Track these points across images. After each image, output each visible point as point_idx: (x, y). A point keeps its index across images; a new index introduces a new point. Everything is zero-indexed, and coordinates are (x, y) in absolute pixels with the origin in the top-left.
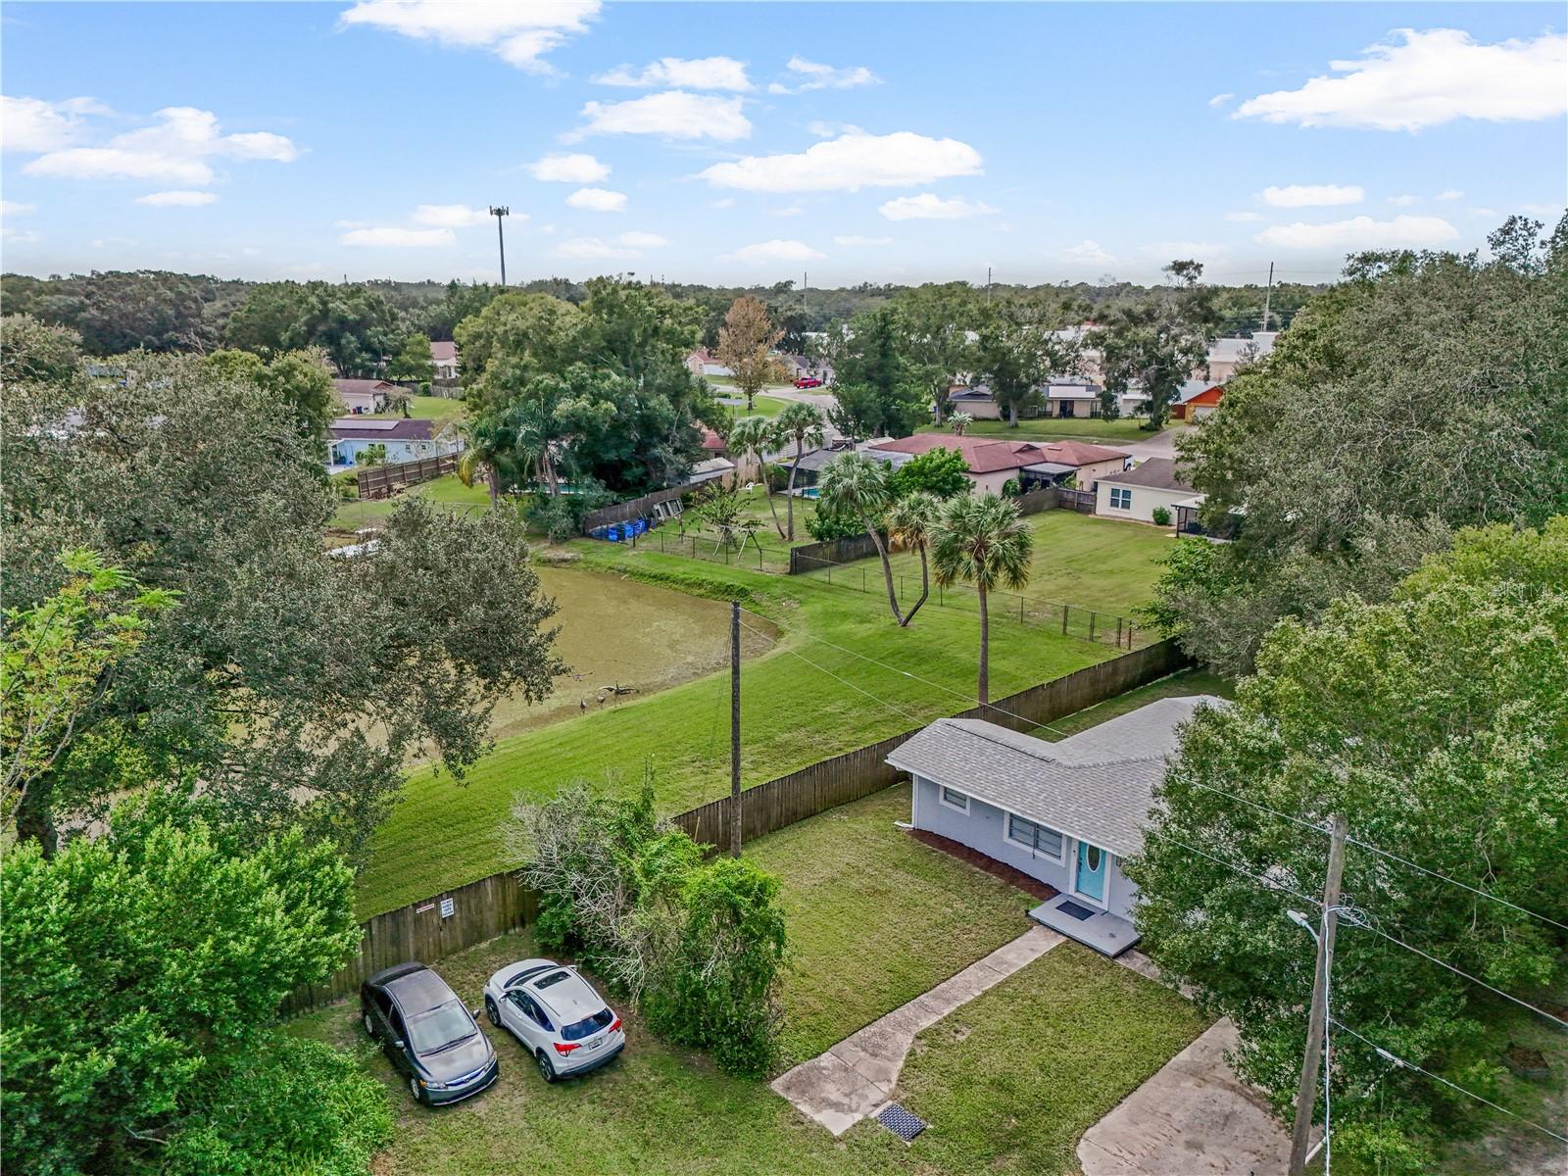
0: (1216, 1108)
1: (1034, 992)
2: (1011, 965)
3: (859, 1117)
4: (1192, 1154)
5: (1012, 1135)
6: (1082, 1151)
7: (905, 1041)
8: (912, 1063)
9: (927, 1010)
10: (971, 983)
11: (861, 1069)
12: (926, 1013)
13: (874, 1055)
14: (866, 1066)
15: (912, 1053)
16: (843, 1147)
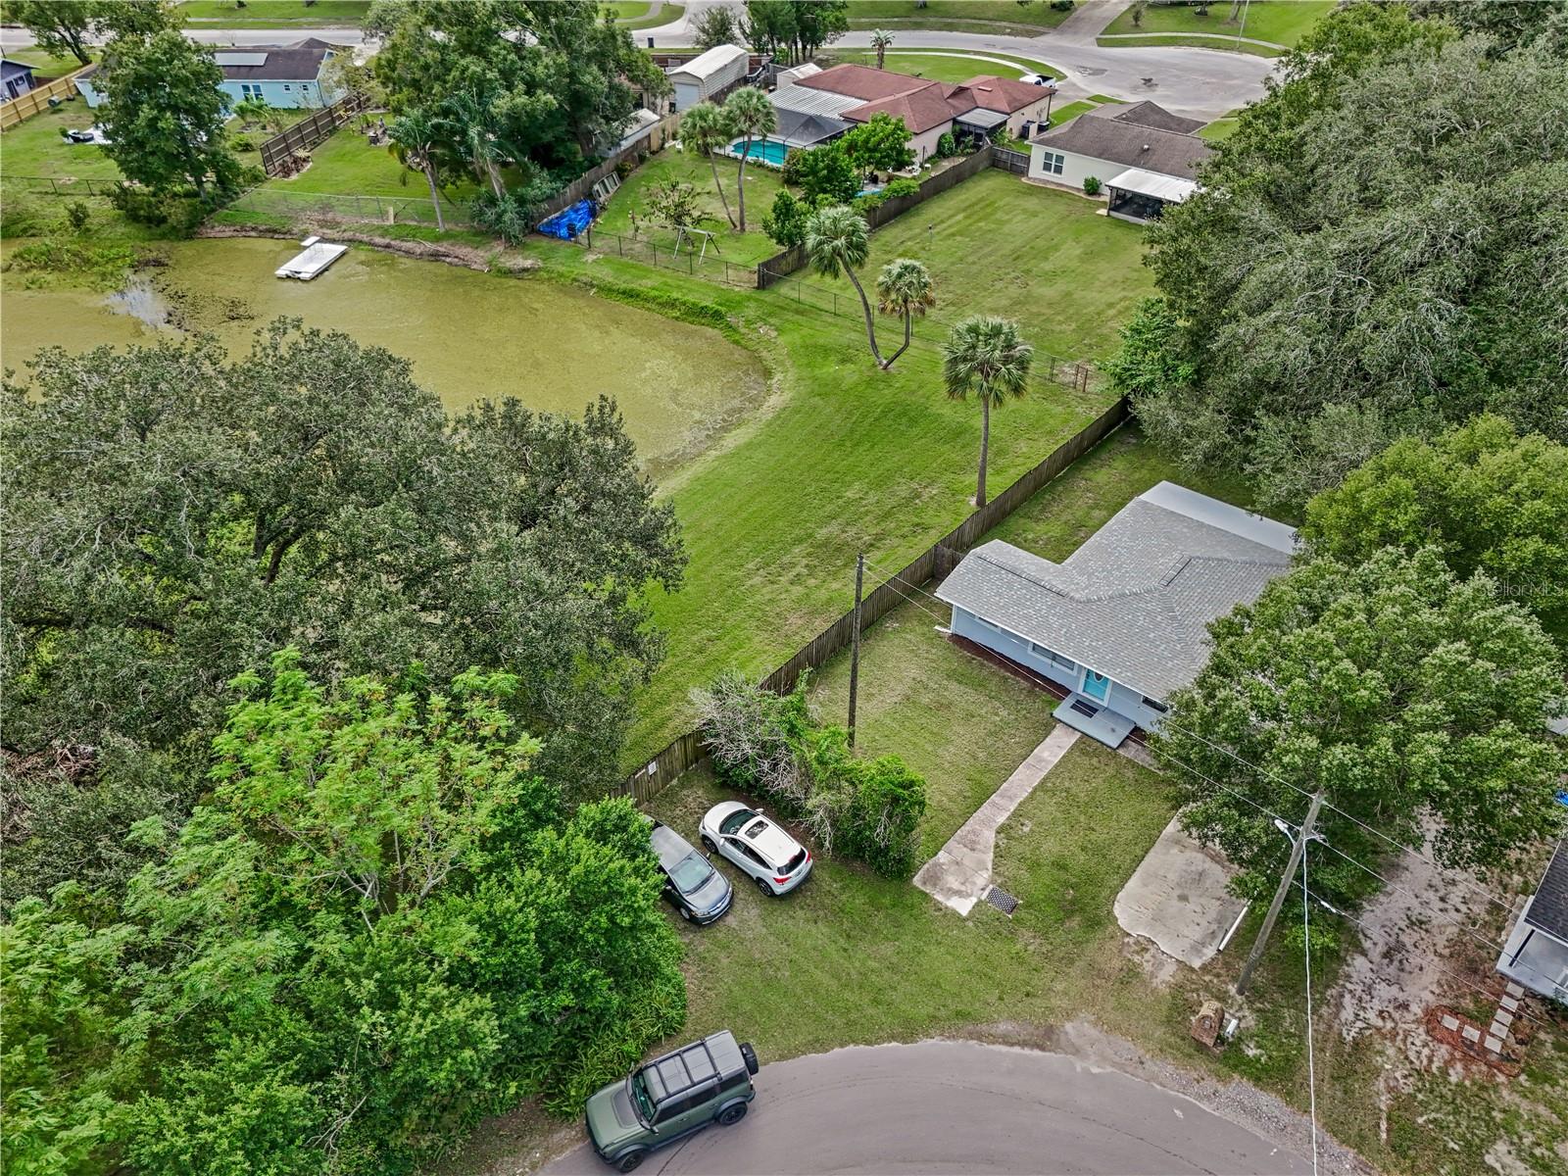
0: (1193, 868)
1: (1067, 784)
2: (1048, 762)
3: (974, 900)
4: (1182, 904)
5: (1073, 902)
6: (1117, 911)
7: (989, 837)
8: (999, 854)
9: (1000, 808)
10: (1023, 781)
11: (966, 862)
12: (998, 811)
13: (973, 850)
14: (969, 859)
15: (997, 846)
16: (971, 924)
